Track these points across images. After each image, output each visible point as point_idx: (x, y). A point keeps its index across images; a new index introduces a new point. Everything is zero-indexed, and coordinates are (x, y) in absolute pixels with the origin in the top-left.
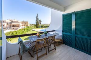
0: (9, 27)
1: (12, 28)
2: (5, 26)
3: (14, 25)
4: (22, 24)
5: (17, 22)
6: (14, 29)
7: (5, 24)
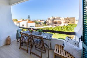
0: (52, 24)
1: (54, 24)
2: (49, 23)
3: (56, 22)
4: (64, 21)
5: (59, 19)
6: (55, 25)
7: (49, 21)
